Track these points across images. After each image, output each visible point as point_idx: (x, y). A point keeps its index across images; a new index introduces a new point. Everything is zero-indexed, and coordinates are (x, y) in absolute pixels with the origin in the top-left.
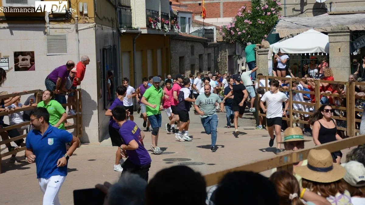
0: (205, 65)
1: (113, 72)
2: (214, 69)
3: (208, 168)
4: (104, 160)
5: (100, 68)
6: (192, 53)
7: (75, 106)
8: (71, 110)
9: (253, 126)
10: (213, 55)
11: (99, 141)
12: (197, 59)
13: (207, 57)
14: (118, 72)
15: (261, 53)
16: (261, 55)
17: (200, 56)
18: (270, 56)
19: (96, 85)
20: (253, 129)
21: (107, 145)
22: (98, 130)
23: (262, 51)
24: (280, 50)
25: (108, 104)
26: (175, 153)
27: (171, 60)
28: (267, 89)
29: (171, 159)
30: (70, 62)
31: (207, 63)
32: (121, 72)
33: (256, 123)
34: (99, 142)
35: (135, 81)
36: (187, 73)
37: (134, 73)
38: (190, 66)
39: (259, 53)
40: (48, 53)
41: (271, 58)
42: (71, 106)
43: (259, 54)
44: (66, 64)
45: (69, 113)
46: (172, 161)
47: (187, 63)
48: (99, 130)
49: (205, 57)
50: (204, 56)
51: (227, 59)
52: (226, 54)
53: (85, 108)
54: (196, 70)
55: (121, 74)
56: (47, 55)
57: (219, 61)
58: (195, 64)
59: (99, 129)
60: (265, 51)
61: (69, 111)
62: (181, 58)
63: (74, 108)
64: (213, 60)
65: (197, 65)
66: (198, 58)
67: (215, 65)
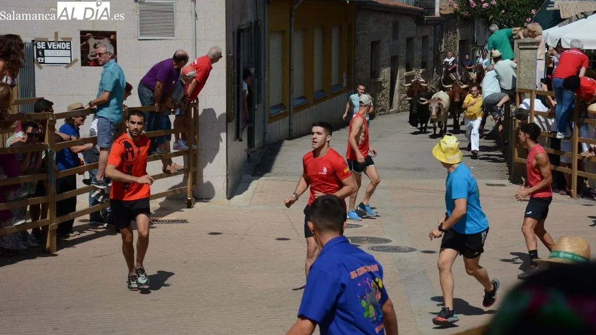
0: (417, 57)
1: (252, 70)
2: (432, 63)
3: (423, 259)
4: (237, 234)
5: (232, 66)
6: (395, 36)
7: (187, 133)
8: (179, 141)
9: (502, 178)
10: (431, 38)
11: (227, 198)
12: (403, 45)
13: (421, 43)
14: (262, 68)
15: (525, 47)
16: (524, 51)
17: (409, 40)
18: (541, 52)
19: (225, 96)
20: (503, 185)
21: (242, 206)
22: (225, 177)
23: (527, 44)
24: (560, 41)
25: (243, 130)
26: (362, 226)
27: (356, 47)
28: (533, 115)
29: (356, 237)
30: (180, 53)
31: (420, 53)
32: (266, 69)
33: (508, 172)
34: (227, 200)
35: (292, 86)
36: (384, 72)
37: (290, 70)
38: (390, 59)
39: (521, 47)
40: (141, 35)
41: (543, 57)
42: (180, 133)
43: (521, 49)
44: (172, 57)
45: (176, 145)
46: (357, 242)
47: (385, 53)
48: (227, 179)
49: (418, 43)
50: (415, 40)
51: (458, 48)
52: (454, 38)
53: (203, 138)
54: (399, 67)
55: (266, 72)
56: (139, 40)
57: (443, 51)
58: (398, 56)
59: (227, 176)
60: (532, 44)
61: (176, 142)
62: (375, 45)
63: (184, 138)
64: (431, 49)
65: (403, 57)
66: (405, 44)
67: (434, 57)
